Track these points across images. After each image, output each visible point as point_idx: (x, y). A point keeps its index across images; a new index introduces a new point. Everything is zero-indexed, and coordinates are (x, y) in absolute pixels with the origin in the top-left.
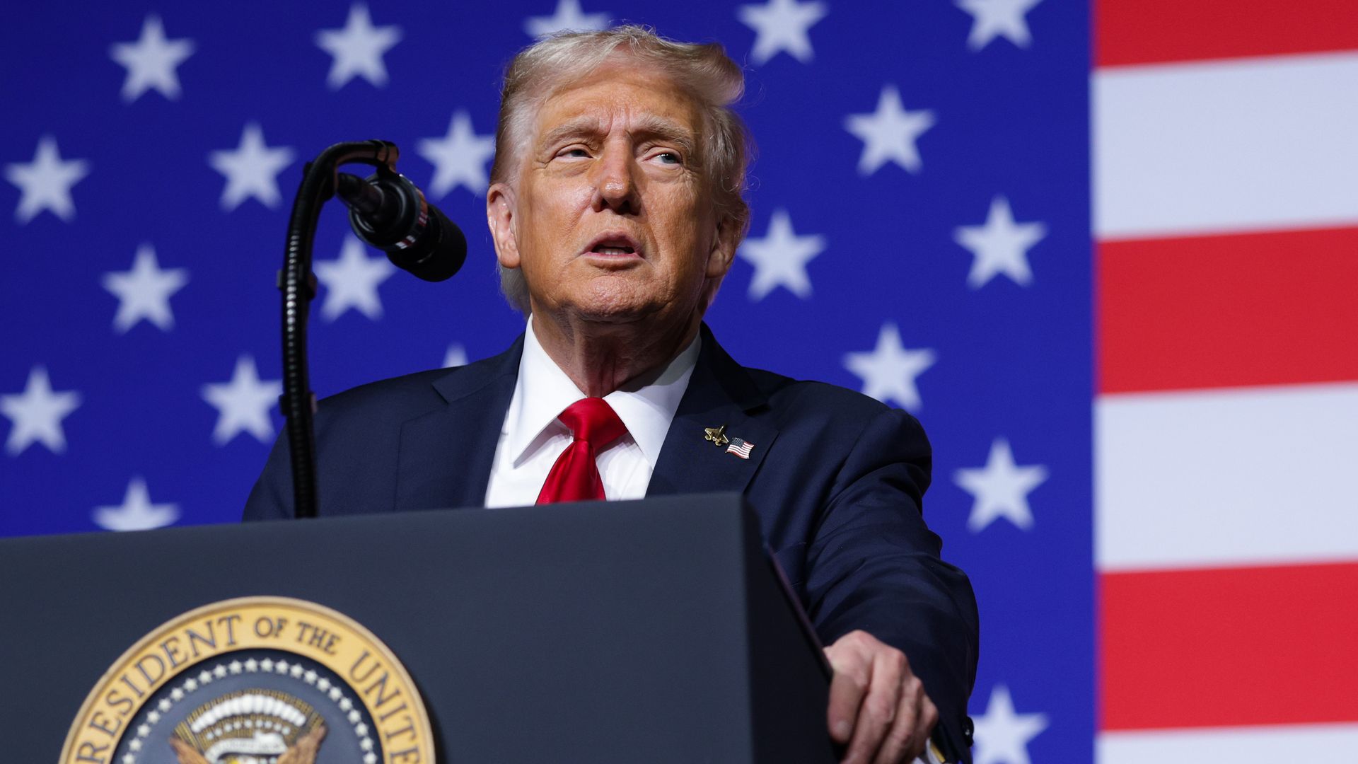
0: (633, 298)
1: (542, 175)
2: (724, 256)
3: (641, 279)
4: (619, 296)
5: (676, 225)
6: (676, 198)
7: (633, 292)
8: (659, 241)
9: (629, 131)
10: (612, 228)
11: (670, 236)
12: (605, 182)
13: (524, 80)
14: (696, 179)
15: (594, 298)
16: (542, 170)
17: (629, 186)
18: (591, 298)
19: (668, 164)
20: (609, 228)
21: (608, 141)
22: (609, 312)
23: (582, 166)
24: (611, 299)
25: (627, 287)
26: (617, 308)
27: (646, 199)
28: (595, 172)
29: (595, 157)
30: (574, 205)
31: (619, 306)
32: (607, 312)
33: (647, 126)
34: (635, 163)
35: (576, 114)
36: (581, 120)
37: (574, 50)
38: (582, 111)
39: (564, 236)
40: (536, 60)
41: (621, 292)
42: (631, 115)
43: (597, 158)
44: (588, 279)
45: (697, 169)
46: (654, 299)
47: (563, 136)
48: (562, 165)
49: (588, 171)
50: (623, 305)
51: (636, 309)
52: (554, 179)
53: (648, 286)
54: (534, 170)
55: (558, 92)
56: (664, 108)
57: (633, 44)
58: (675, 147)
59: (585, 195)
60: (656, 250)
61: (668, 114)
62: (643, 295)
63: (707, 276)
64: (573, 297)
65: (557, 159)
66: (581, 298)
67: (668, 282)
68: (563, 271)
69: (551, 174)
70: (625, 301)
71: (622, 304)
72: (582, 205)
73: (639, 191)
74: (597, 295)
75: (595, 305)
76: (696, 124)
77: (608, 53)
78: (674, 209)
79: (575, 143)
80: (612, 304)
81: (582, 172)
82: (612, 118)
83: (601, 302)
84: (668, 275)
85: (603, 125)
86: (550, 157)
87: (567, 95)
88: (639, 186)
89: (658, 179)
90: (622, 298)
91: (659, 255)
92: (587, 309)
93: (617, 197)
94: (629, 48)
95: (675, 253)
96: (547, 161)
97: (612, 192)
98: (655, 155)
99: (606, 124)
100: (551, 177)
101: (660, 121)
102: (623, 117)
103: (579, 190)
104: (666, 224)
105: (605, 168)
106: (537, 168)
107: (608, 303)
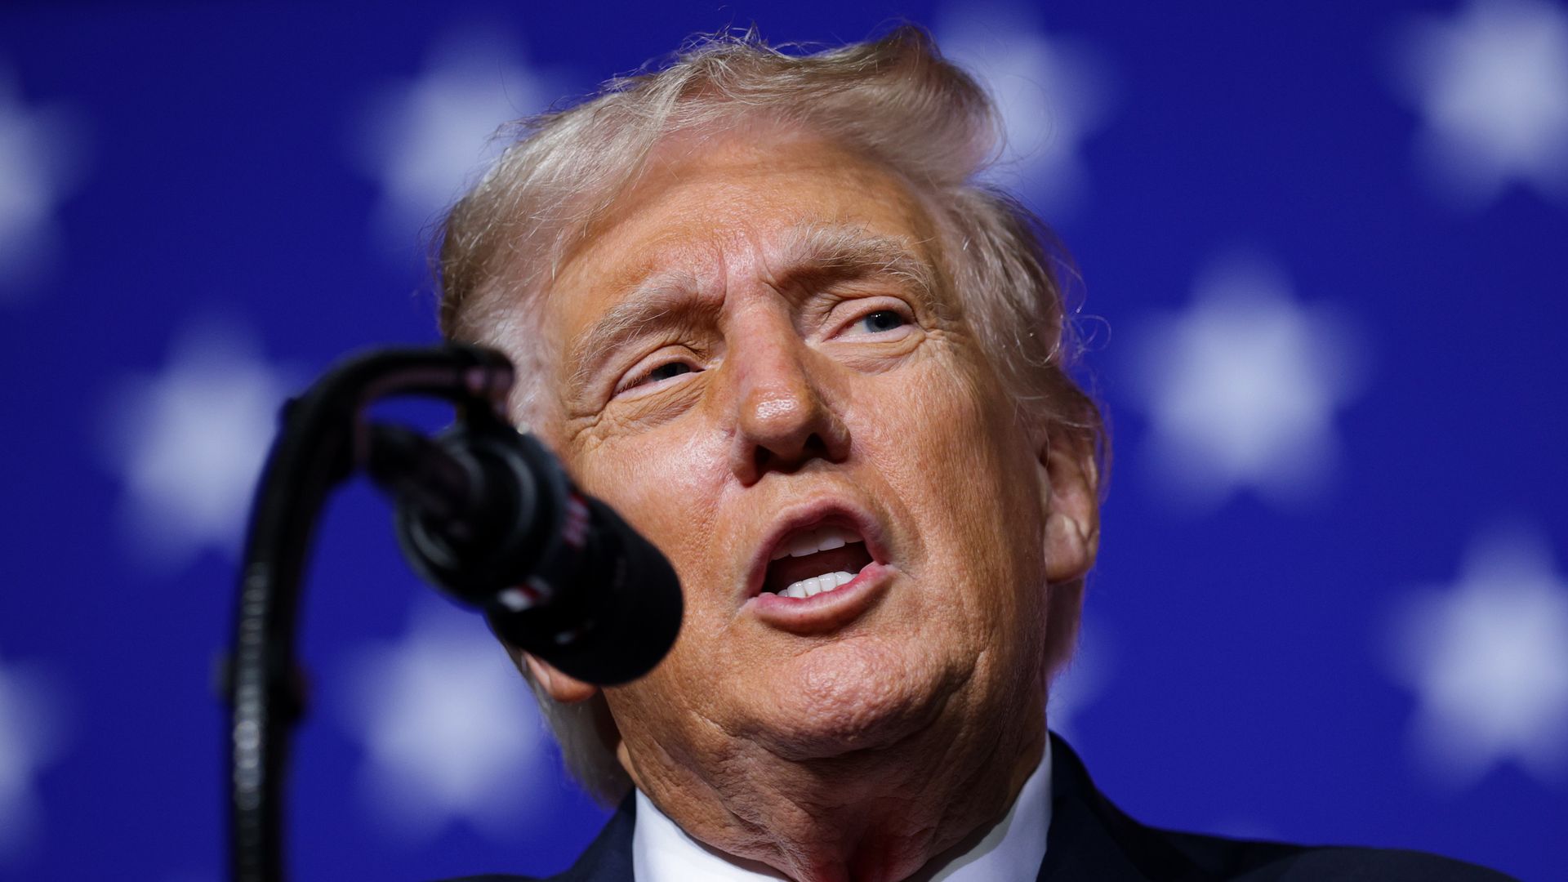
0: (903, 676)
1: (594, 440)
2: (1077, 524)
3: (903, 623)
4: (869, 683)
5: (942, 459)
6: (925, 396)
7: (898, 662)
8: (915, 510)
9: (770, 277)
10: (797, 501)
11: (935, 491)
12: (751, 404)
13: (487, 250)
14: (956, 345)
15: (810, 704)
16: (589, 430)
17: (810, 398)
18: (801, 706)
19: (887, 332)
20: (790, 504)
21: (728, 316)
22: (857, 727)
23: (685, 392)
24: (852, 695)
25: (882, 656)
26: (873, 713)
27: (853, 420)
28: (718, 396)
29: (709, 367)
30: (692, 482)
31: (874, 707)
32: (850, 728)
33: (808, 256)
34: (804, 347)
35: (636, 279)
36: (652, 289)
37: (584, 138)
38: (650, 268)
39: (693, 562)
40: (502, 193)
41: (872, 672)
42: (764, 241)
43: (714, 365)
44: (781, 663)
45: (955, 324)
46: (948, 659)
47: (620, 338)
48: (637, 404)
49: (703, 397)
50: (884, 702)
51: (918, 701)
52: (628, 438)
53: (924, 634)
54: (573, 438)
55: (576, 249)
56: (833, 207)
57: (718, 75)
58: (890, 289)
59: (712, 453)
60: (915, 536)
61: (843, 219)
62: (923, 662)
63: (1051, 582)
64: (757, 710)
65: (620, 397)
66: (777, 710)
67: (960, 604)
68: (719, 647)
69: (616, 428)
70: (887, 688)
71: (880, 699)
72: (712, 479)
73: (835, 405)
74: (815, 697)
75: (816, 717)
76: (919, 224)
77: (667, 111)
78: (927, 422)
79: (654, 349)
80: (858, 706)
81: (687, 407)
82: (721, 260)
83: (829, 709)
84: (953, 588)
85: (704, 286)
86: (604, 395)
87: (601, 247)
88: (830, 394)
89: (869, 368)
90: (879, 684)
91: (923, 546)
92: (799, 733)
93: (790, 430)
94: (711, 88)
95: (955, 532)
96: (600, 406)
97: (773, 423)
98: (849, 324)
99: (712, 281)
100: (616, 439)
101: (833, 238)
102: (749, 250)
103: (696, 445)
104: (919, 465)
105: (739, 379)
106: (577, 432)
107: (847, 708)
